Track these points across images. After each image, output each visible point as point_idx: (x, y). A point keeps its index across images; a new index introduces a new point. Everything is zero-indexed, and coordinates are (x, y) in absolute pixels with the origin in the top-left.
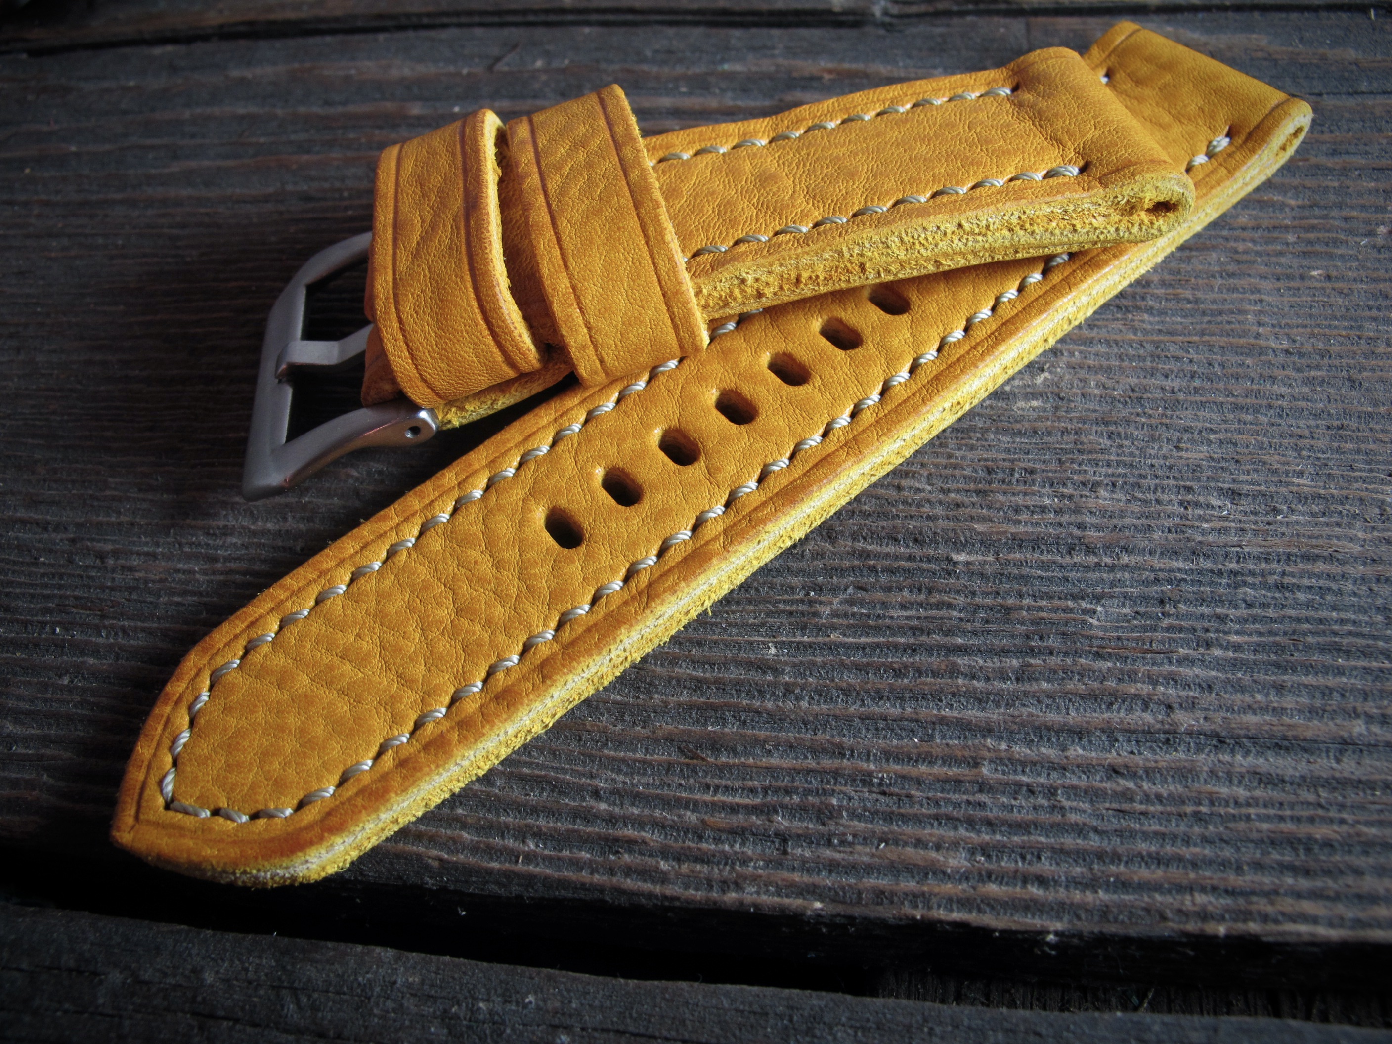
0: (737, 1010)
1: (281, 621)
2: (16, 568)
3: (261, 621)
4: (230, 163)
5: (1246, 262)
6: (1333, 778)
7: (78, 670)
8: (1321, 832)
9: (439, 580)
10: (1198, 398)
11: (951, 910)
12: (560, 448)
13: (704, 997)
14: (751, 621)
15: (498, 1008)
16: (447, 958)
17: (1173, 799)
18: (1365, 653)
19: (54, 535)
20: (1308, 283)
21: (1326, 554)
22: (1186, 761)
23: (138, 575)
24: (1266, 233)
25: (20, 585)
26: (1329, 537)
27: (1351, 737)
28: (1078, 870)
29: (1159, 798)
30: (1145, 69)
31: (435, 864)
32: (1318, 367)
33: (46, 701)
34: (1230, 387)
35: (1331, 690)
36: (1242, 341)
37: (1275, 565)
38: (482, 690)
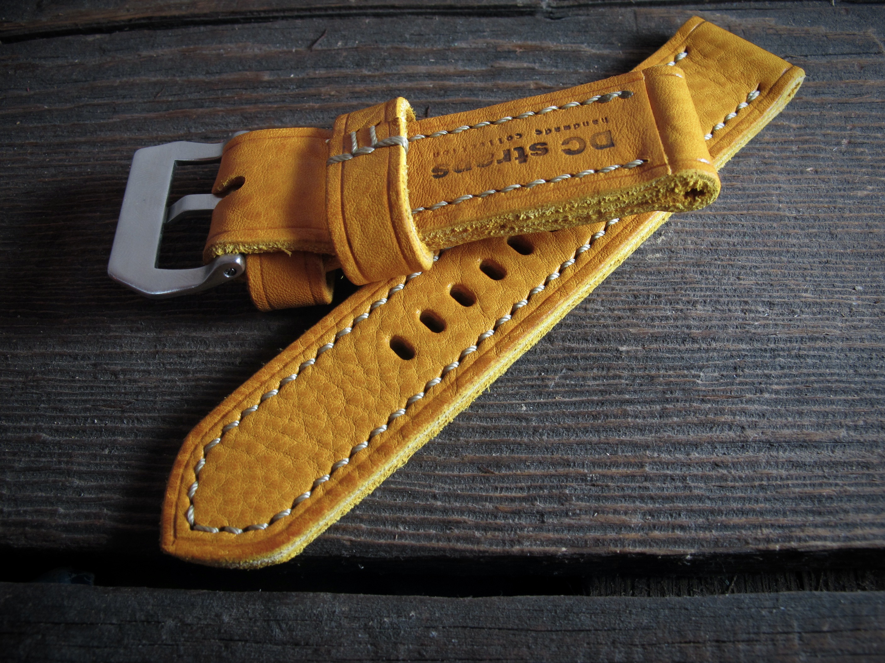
0: (526, 610)
1: (242, 413)
2: (62, 384)
3: (230, 414)
4: (152, 115)
5: (771, 164)
6: (831, 461)
7: (113, 445)
8: (826, 491)
9: (334, 383)
10: (748, 248)
11: (636, 547)
12: (394, 299)
13: (507, 604)
14: (510, 392)
15: (395, 621)
16: (362, 595)
17: (748, 478)
18: (844, 392)
19: (82, 362)
20: (805, 176)
21: (822, 336)
22: (754, 457)
23: (140, 384)
24: (780, 146)
25: (66, 394)
26: (823, 327)
27: (839, 438)
28: (701, 520)
29: (740, 478)
30: (709, 48)
31: (348, 543)
32: (813, 227)
33: (97, 465)
34: (765, 240)
35: (828, 413)
36: (771, 213)
37: (795, 344)
38: (368, 446)
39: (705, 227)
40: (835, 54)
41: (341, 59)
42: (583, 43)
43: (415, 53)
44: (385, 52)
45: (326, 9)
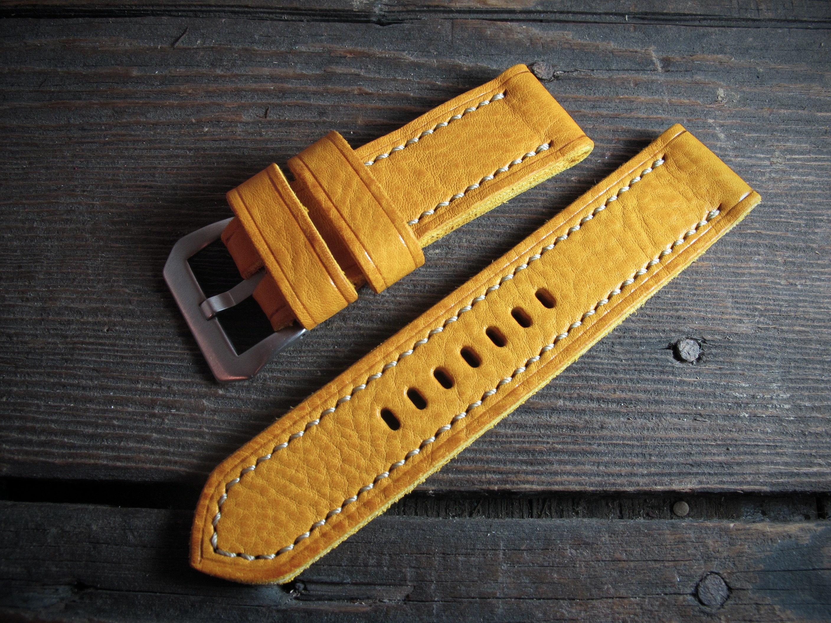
4: (37, 104)
6: (547, 424)
7: (9, 394)
8: (538, 447)
23: (30, 345)
27: (556, 407)
39: (479, 227)
40: (617, 70)
41: (199, 58)
42: (404, 51)
43: (262, 55)
44: (236, 53)
45: (189, 6)
